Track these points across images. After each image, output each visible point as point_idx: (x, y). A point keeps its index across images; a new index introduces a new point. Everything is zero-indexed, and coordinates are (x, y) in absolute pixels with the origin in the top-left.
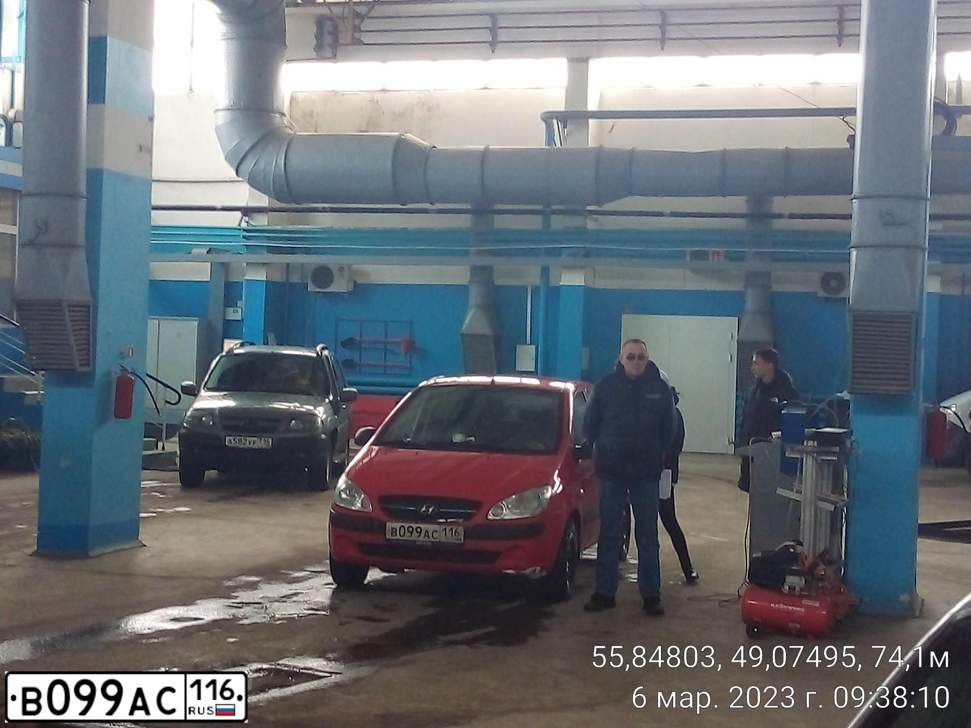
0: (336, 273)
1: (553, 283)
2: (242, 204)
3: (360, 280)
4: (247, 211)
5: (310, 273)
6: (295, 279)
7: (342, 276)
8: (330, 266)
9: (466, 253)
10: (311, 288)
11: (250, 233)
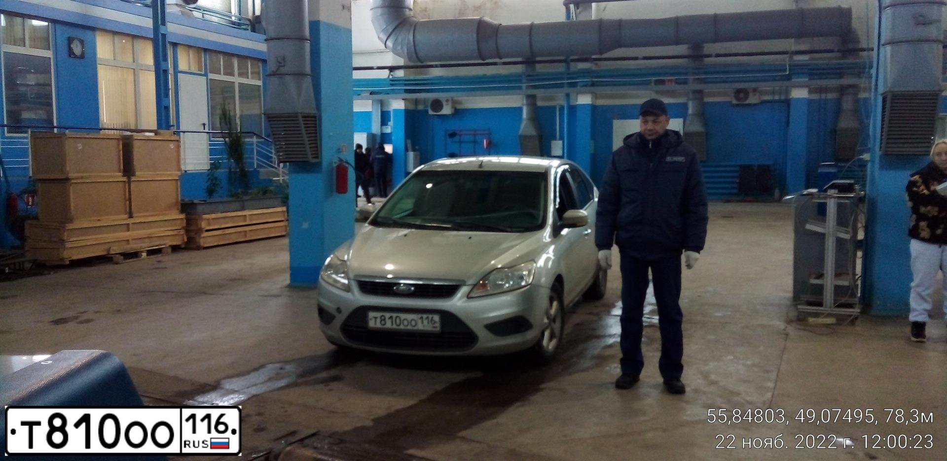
0: (444, 103)
1: (572, 103)
2: (389, 64)
3: (459, 107)
4: (392, 69)
5: (429, 104)
6: (421, 107)
7: (448, 104)
8: (441, 99)
9: (520, 88)
10: (431, 112)
11: (394, 82)
